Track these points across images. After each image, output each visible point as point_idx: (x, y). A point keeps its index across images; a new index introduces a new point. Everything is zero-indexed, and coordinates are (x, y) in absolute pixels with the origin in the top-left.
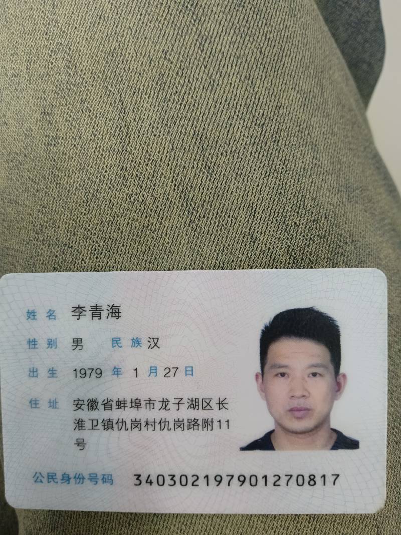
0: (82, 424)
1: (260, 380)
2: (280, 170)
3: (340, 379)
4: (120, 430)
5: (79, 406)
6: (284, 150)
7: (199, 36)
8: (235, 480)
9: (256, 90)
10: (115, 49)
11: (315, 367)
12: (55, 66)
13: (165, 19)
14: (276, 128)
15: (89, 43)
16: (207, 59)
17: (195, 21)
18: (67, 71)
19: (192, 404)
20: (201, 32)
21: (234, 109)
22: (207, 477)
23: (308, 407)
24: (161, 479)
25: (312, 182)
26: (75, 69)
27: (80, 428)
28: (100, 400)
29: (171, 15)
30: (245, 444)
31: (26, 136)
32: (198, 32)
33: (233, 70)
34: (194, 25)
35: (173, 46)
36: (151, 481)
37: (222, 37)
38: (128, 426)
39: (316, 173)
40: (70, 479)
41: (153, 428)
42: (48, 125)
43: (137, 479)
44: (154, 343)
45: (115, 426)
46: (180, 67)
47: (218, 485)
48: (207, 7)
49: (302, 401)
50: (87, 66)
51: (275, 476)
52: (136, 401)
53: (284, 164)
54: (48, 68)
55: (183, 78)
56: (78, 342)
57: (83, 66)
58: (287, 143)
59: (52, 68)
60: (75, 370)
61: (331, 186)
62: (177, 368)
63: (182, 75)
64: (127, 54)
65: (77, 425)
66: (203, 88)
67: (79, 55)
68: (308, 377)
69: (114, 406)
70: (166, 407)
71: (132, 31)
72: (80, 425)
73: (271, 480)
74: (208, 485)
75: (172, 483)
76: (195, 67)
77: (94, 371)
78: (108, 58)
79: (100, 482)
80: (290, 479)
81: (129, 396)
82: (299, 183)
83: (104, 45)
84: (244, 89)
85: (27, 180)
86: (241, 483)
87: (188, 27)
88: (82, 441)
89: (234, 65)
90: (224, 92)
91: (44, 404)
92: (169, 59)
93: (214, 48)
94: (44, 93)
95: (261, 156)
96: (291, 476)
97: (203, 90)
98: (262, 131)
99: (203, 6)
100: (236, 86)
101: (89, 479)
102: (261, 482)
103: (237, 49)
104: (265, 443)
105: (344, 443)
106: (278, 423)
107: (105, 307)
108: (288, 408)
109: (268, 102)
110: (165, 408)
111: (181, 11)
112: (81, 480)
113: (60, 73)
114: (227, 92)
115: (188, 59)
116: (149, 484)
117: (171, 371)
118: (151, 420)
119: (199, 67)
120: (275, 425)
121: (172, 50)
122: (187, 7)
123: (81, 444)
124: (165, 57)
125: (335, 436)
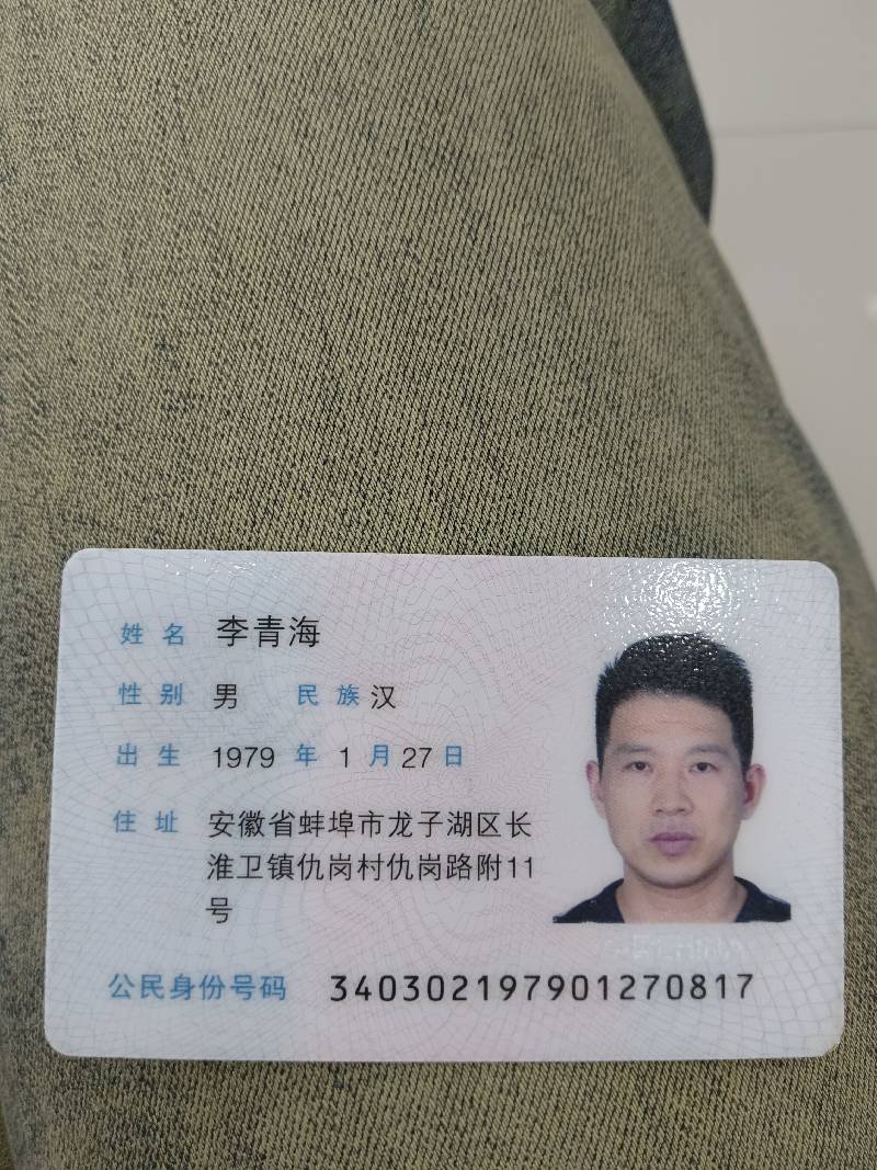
0: (225, 866)
1: (595, 776)
2: (626, 461)
3: (751, 777)
4: (307, 877)
5: (221, 827)
6: (629, 425)
7: (467, 212)
8: (542, 986)
9: (573, 313)
10: (310, 230)
11: (704, 751)
12: (187, 255)
13: (405, 178)
14: (614, 383)
15: (258, 215)
16: (483, 257)
17: (459, 184)
18: (213, 268)
19: (458, 824)
20: (470, 205)
21: (536, 350)
22: (484, 979)
23: (689, 832)
24: (388, 984)
25: (686, 482)
26: (230, 264)
27: (222, 874)
28: (267, 815)
29: (415, 171)
30: (563, 910)
31: (120, 390)
32: (466, 206)
33: (530, 277)
34: (457, 191)
35: (421, 230)
36: (366, 989)
37: (508, 216)
38: (325, 869)
39: (690, 464)
40: (194, 986)
41: (375, 875)
42: (171, 370)
43: (338, 986)
44: (385, 697)
45: (296, 870)
46: (435, 270)
47: (506, 999)
48: (478, 158)
49: (677, 819)
50: (254, 260)
51: (623, 977)
52: (343, 816)
53: (632, 449)
54: (172, 258)
55: (441, 292)
56: (226, 693)
57: (247, 259)
58: (635, 409)
59: (179, 259)
60: (219, 751)
61: (719, 488)
62: (430, 749)
63: (439, 286)
64: (334, 243)
65: (215, 867)
66: (479, 310)
67: (238, 238)
68: (690, 771)
69: (297, 828)
70: (404, 829)
71: (342, 199)
72: (222, 869)
73: (616, 986)
74: (486, 998)
75: (411, 993)
76: (462, 270)
77: (258, 752)
78: (296, 248)
79: (257, 994)
80: (654, 983)
81: (328, 807)
82: (663, 484)
83: (288, 223)
84: (552, 312)
85: (120, 476)
86: (553, 993)
87: (447, 196)
88: (223, 902)
89: (532, 268)
90: (517, 318)
91: (145, 823)
92: (415, 255)
93: (495, 236)
94: (163, 306)
95: (589, 436)
96: (657, 978)
97: (478, 315)
98: (589, 389)
99: (472, 155)
100: (538, 306)
101: (232, 987)
102: (595, 990)
103: (536, 238)
104: (603, 908)
105: (761, 907)
106: (630, 866)
107: (286, 622)
108: (652, 835)
109: (596, 336)
110: (402, 832)
111: (433, 164)
112: (217, 989)
113: (197, 271)
114: (521, 318)
115: (450, 257)
116: (362, 998)
117: (415, 756)
118: (372, 857)
119: (469, 272)
120: (622, 870)
121: (420, 237)
122: (443, 157)
123: (220, 908)
124: (407, 252)
125: (742, 893)
